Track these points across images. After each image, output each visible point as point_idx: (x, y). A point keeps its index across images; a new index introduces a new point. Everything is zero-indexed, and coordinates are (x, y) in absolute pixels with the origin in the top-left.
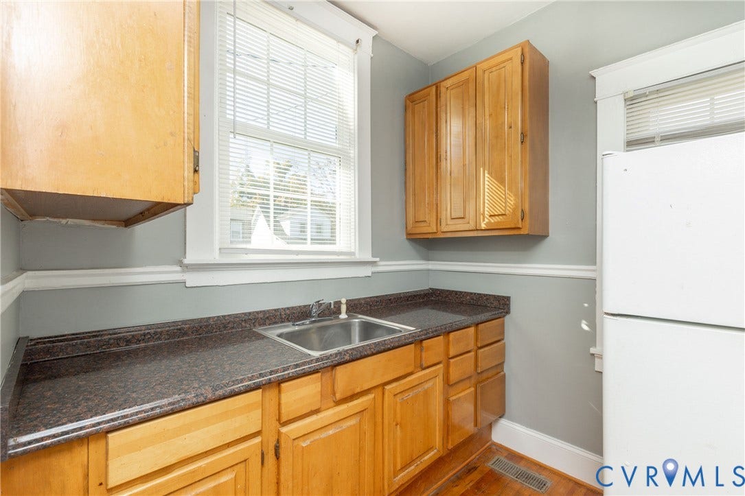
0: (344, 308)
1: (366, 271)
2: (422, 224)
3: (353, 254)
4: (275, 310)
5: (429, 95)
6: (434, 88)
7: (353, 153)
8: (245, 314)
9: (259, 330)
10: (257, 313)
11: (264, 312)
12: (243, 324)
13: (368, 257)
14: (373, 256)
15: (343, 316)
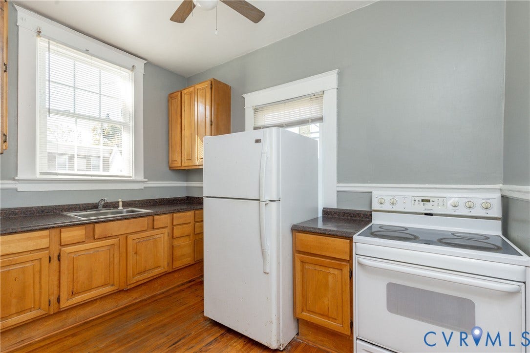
0: (121, 204)
1: (141, 186)
2: (175, 162)
3: (130, 177)
4: (76, 205)
5: (177, 96)
6: (179, 93)
7: (131, 124)
8: (56, 206)
9: (65, 213)
10: (64, 205)
11: (69, 205)
12: (55, 211)
13: (141, 178)
14: (145, 178)
15: (121, 208)
